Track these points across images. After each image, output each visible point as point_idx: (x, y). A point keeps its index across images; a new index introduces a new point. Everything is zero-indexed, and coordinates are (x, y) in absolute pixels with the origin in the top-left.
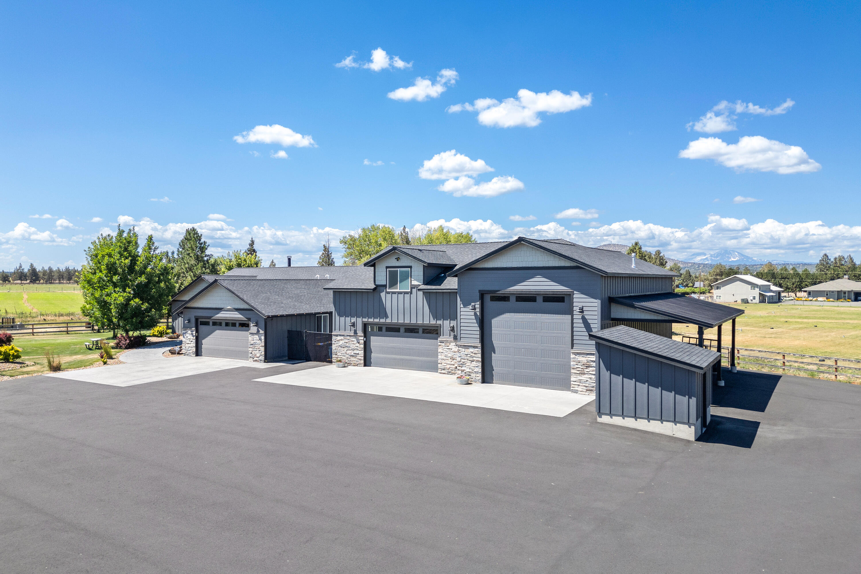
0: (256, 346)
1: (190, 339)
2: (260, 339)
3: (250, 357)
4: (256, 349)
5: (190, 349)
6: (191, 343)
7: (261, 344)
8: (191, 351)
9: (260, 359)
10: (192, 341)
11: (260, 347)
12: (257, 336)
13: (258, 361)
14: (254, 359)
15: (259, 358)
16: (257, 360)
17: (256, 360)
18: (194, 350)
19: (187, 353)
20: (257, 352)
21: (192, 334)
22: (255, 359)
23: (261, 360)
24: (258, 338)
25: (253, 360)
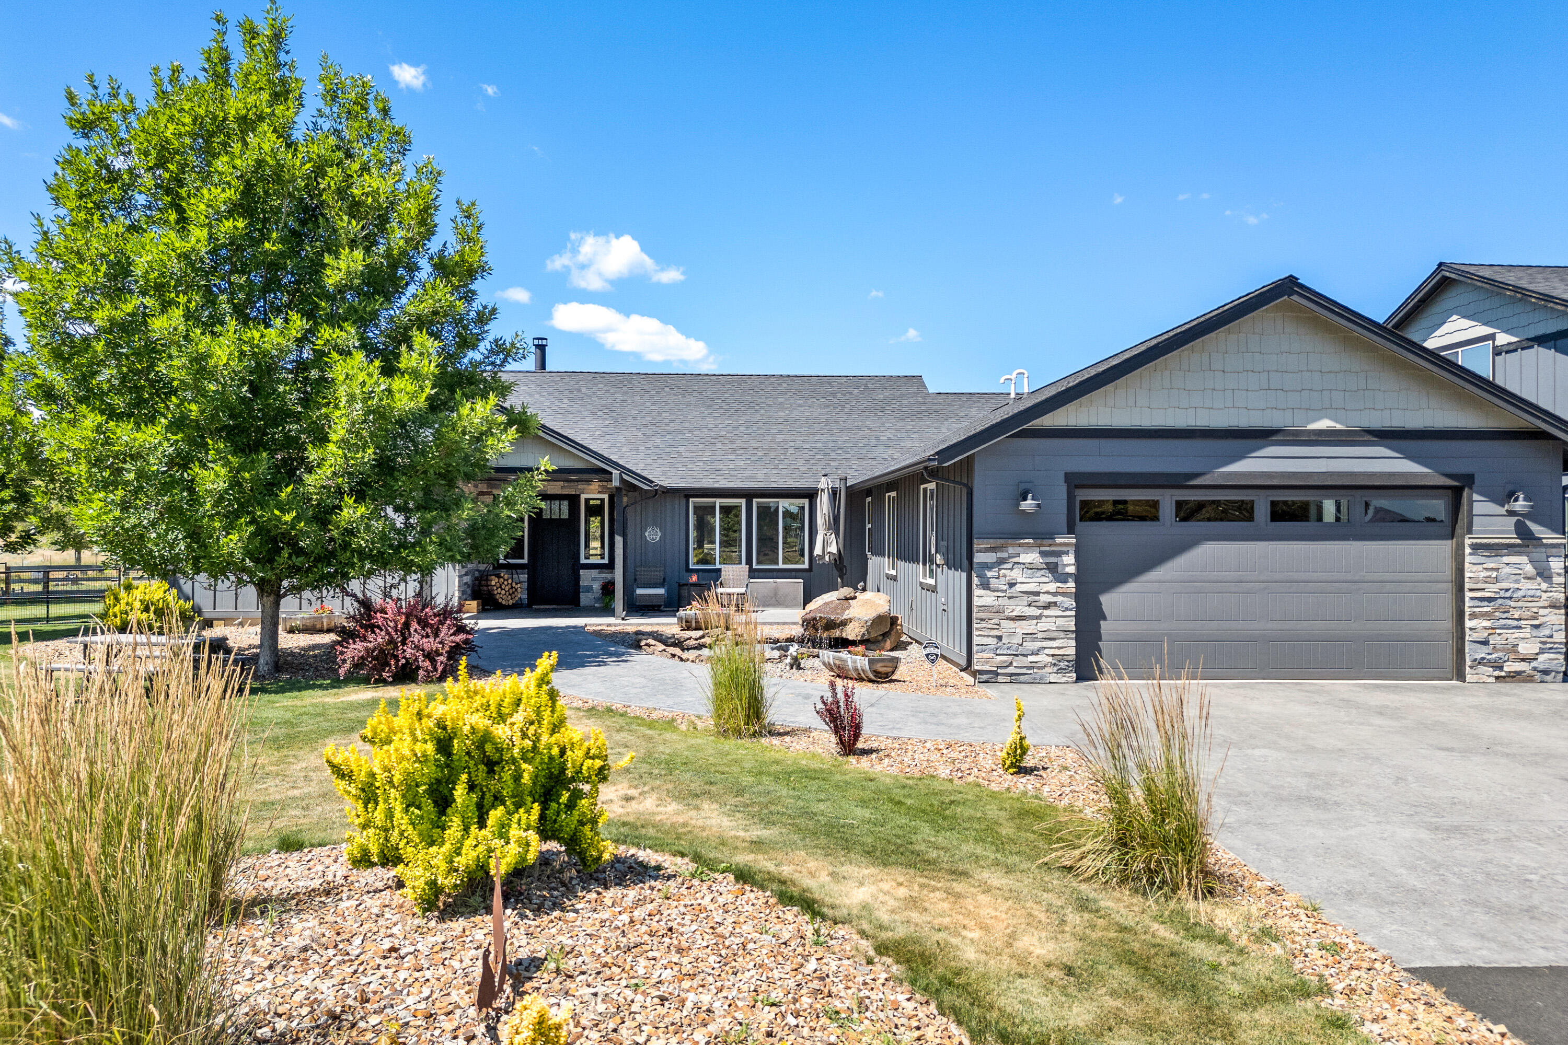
0: (1513, 604)
1: (1037, 594)
2: (1544, 574)
3: (1481, 662)
4: (1515, 623)
5: (1030, 646)
6: (1039, 617)
7: (1545, 596)
8: (1042, 658)
9: (1542, 667)
10: (1047, 606)
11: (1542, 612)
12: (1524, 559)
13: (1529, 679)
14: (1501, 668)
15: (1534, 664)
16: (1519, 673)
17: (1515, 676)
18: (1071, 650)
19: (1011, 670)
20: (1526, 632)
21: (1053, 569)
22: (1510, 667)
23: (1546, 672)
24: (1529, 569)
25: (1497, 673)
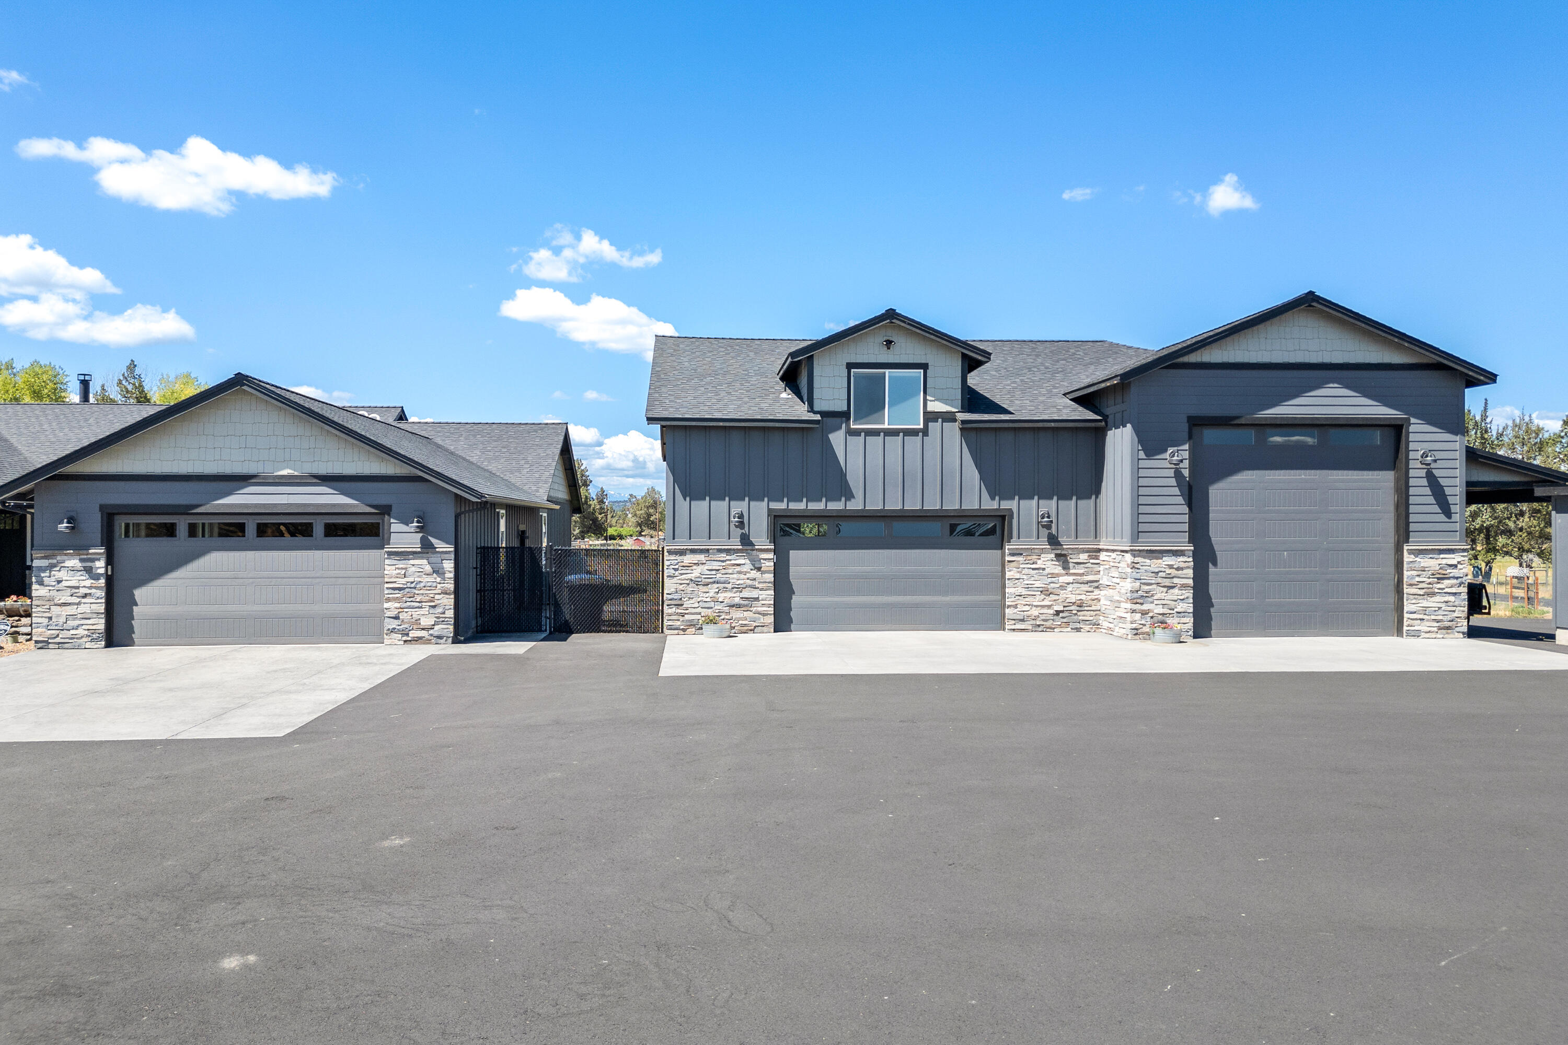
0: (417, 592)
1: (78, 588)
2: (438, 571)
3: (393, 631)
4: (417, 604)
5: (71, 623)
6: (79, 604)
7: (439, 586)
8: (81, 632)
9: (436, 634)
10: (85, 596)
11: (437, 597)
12: (425, 562)
13: (428, 642)
14: (407, 635)
15: (431, 632)
16: (420, 638)
17: (418, 640)
18: (100, 624)
19: (58, 640)
20: (425, 611)
21: (89, 570)
22: (414, 634)
23: (440, 637)
24: (428, 568)
25: (405, 638)
